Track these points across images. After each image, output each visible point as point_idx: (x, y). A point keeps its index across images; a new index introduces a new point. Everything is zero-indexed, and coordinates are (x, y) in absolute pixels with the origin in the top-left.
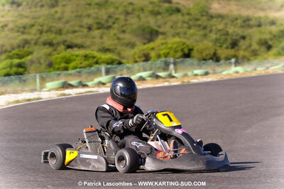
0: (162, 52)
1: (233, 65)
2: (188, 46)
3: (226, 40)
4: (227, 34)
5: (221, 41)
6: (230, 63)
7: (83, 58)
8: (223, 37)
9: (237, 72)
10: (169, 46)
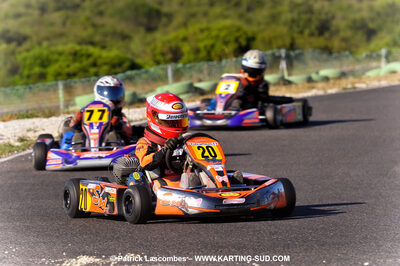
0: (201, 45)
1: (383, 60)
2: (245, 33)
3: (309, 20)
4: (310, 11)
5: (301, 23)
6: (379, 57)
7: (71, 58)
8: (304, 17)
9: (394, 72)
10: (214, 33)
